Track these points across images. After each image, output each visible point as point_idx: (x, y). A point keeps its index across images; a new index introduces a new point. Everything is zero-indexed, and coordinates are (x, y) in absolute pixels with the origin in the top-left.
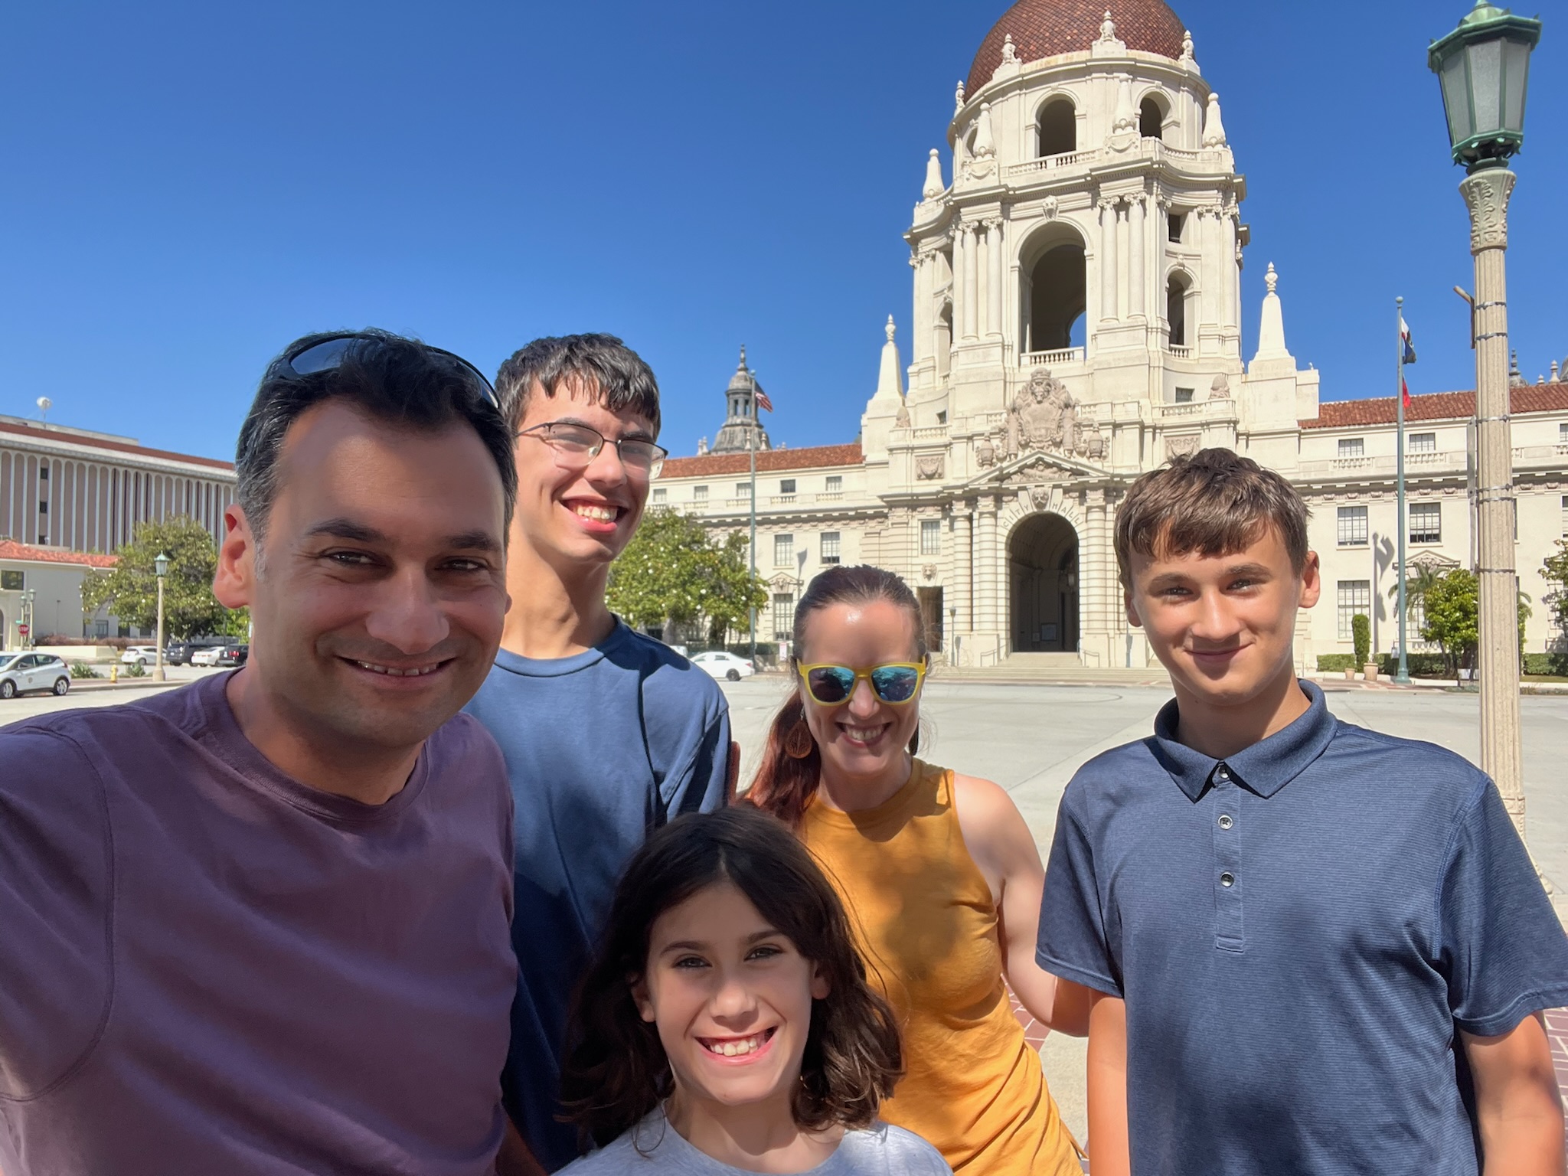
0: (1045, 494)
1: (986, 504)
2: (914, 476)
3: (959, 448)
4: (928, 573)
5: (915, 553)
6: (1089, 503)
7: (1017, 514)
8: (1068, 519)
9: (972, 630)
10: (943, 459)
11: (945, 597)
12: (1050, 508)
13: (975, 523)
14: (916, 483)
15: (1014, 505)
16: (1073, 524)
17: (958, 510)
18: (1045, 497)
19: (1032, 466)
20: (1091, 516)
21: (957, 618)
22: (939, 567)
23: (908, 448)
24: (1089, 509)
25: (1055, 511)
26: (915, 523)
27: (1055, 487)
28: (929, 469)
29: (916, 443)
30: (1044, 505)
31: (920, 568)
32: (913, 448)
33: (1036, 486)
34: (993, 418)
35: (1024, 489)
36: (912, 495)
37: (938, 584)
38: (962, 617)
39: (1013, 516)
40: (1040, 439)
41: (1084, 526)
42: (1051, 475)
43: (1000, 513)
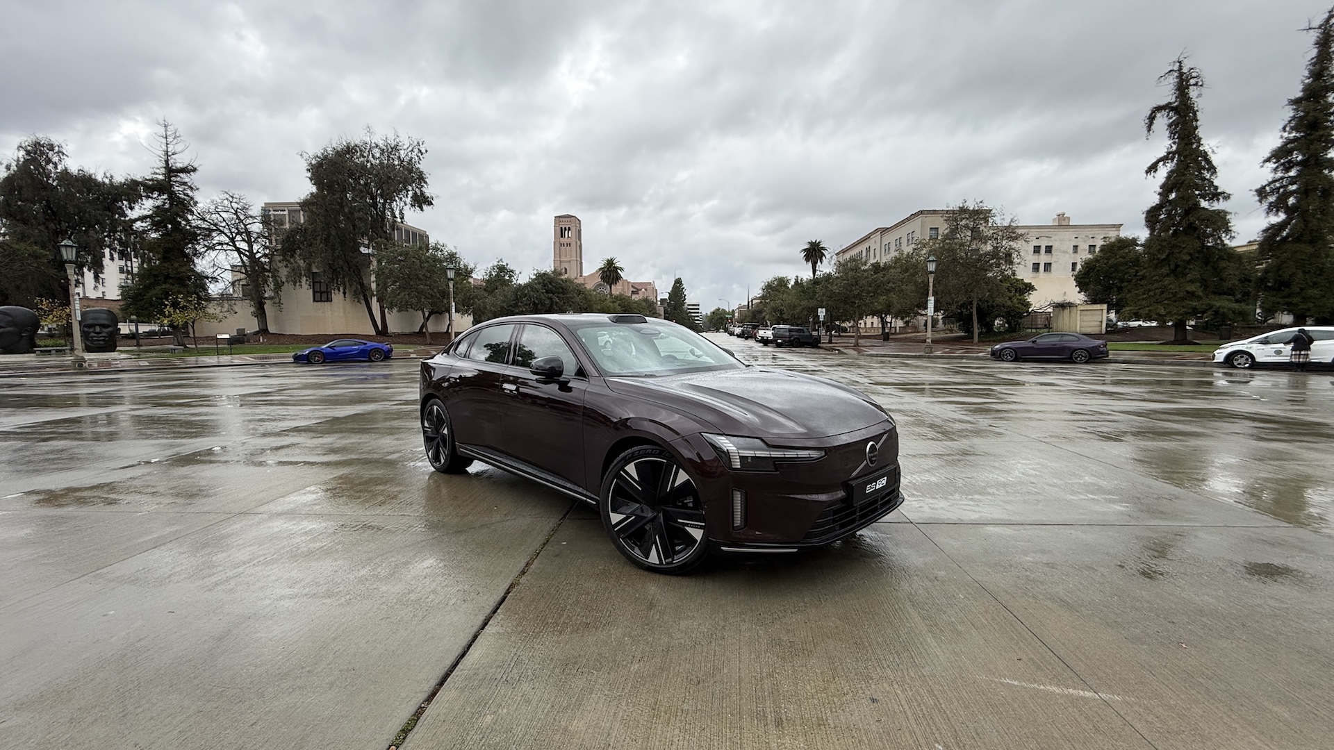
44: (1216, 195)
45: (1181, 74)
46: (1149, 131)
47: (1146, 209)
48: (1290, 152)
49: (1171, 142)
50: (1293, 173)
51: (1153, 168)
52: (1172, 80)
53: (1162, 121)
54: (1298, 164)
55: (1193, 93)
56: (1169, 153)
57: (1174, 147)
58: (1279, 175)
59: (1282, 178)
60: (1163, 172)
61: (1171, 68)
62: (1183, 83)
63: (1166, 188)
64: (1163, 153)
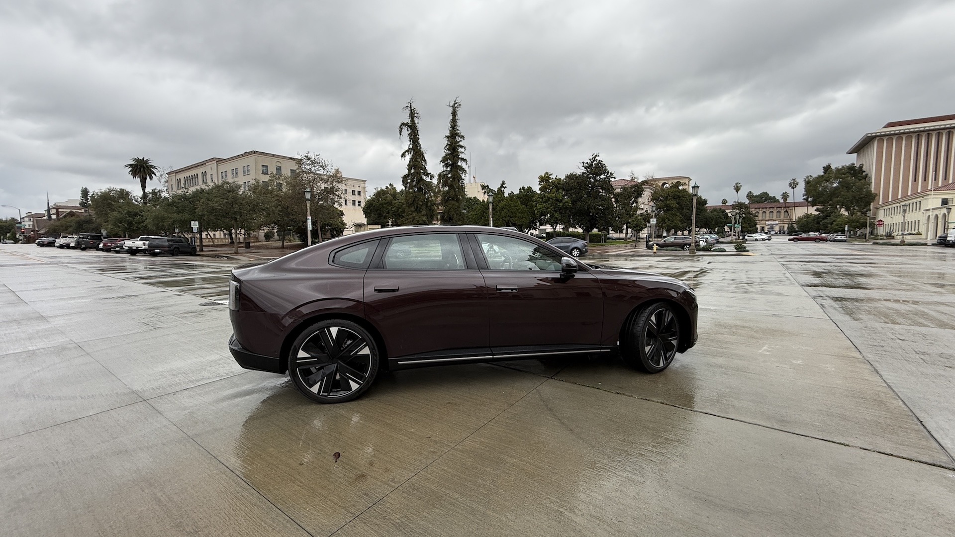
44: (427, 174)
45: (411, 110)
46: (400, 134)
47: (402, 176)
48: (447, 159)
49: (410, 143)
50: (449, 169)
51: (403, 155)
52: (408, 111)
53: (406, 132)
54: (450, 165)
55: (416, 120)
56: (409, 149)
57: (411, 146)
58: (445, 169)
59: (446, 170)
60: (408, 157)
61: (407, 105)
62: (412, 115)
63: (410, 167)
64: (407, 149)
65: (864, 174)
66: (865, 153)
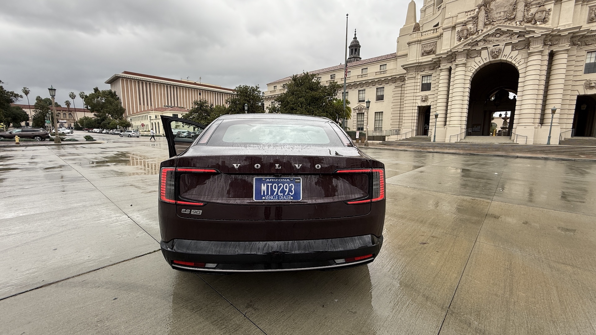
0: (499, 50)
1: (461, 60)
2: (420, 54)
3: (447, 35)
4: (424, 99)
5: (418, 91)
6: (531, 50)
7: (479, 63)
8: (514, 62)
9: (445, 125)
10: (436, 44)
11: (431, 110)
12: (502, 58)
13: (452, 72)
14: (421, 58)
15: (478, 59)
16: (517, 65)
17: (443, 66)
18: (499, 51)
19: (493, 35)
20: (531, 58)
21: (438, 119)
22: (429, 97)
23: (418, 41)
24: (530, 54)
25: (505, 59)
26: (419, 77)
27: (507, 44)
28: (428, 49)
29: (422, 38)
30: (498, 56)
31: (420, 98)
32: (421, 41)
33: (494, 46)
34: (469, 13)
35: (486, 48)
36: (419, 63)
37: (429, 104)
38: (440, 119)
39: (476, 65)
40: (500, 19)
41: (524, 66)
42: (504, 39)
43: (469, 64)
65: (117, 97)
66: (115, 85)
